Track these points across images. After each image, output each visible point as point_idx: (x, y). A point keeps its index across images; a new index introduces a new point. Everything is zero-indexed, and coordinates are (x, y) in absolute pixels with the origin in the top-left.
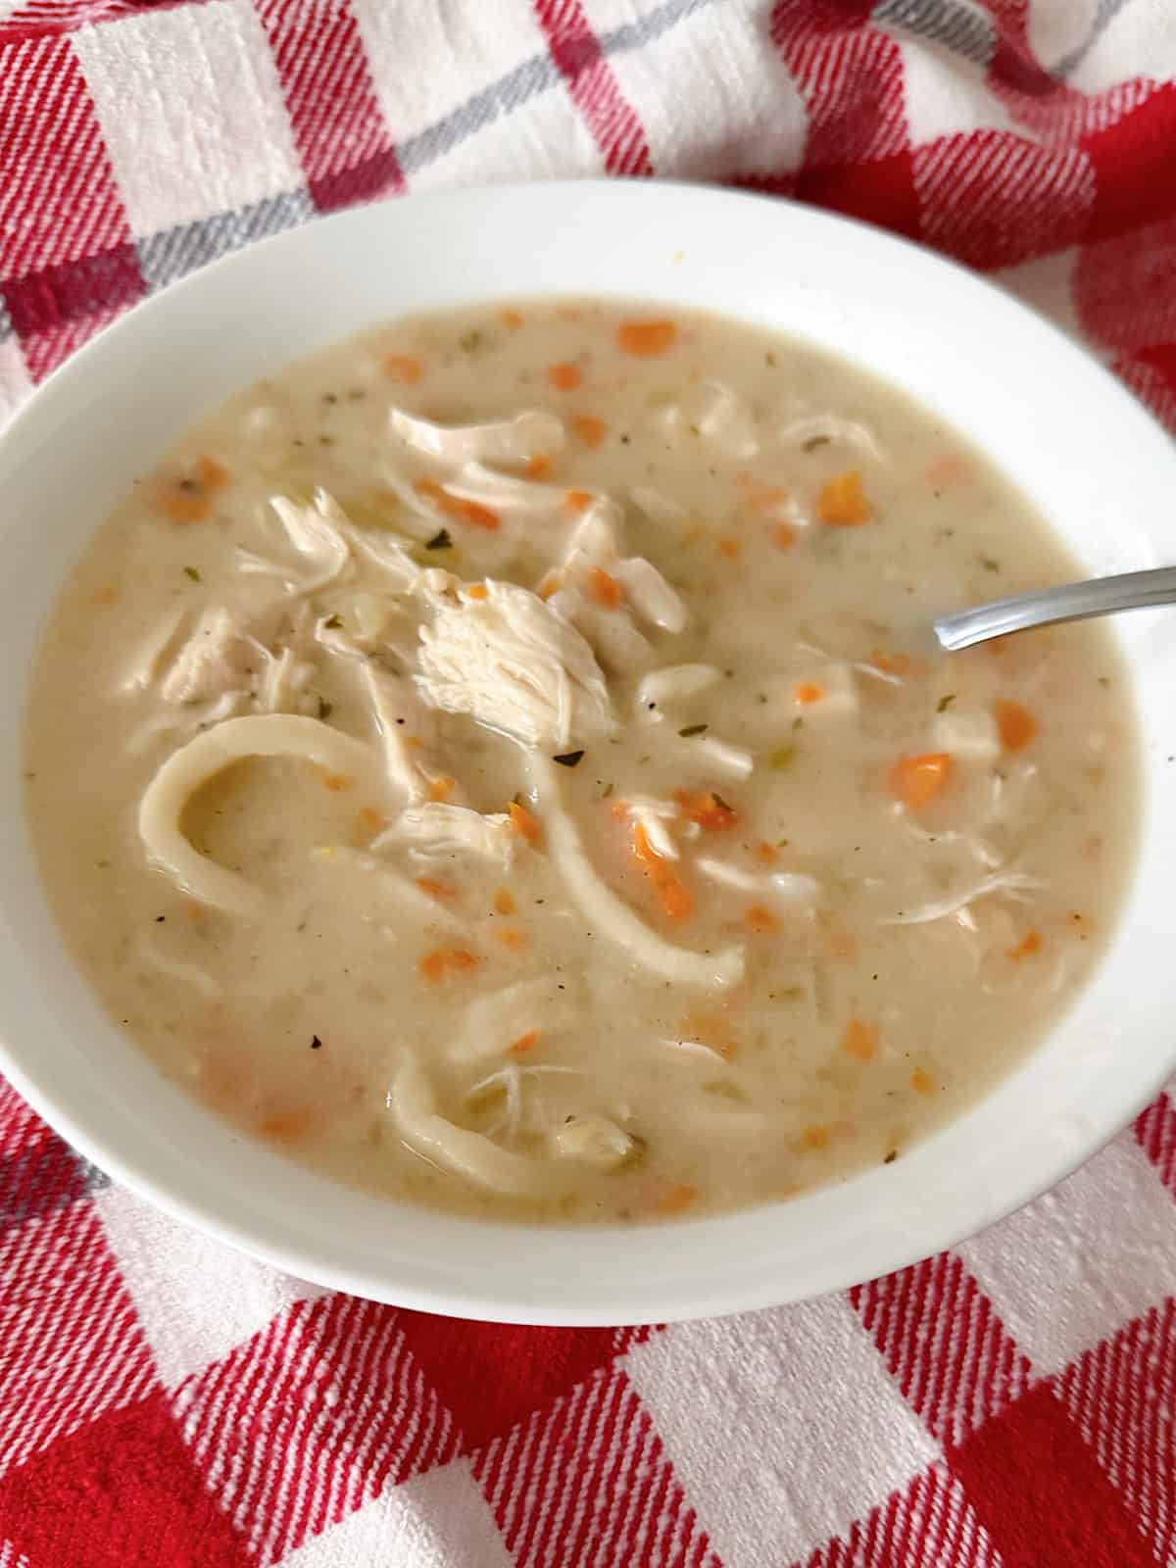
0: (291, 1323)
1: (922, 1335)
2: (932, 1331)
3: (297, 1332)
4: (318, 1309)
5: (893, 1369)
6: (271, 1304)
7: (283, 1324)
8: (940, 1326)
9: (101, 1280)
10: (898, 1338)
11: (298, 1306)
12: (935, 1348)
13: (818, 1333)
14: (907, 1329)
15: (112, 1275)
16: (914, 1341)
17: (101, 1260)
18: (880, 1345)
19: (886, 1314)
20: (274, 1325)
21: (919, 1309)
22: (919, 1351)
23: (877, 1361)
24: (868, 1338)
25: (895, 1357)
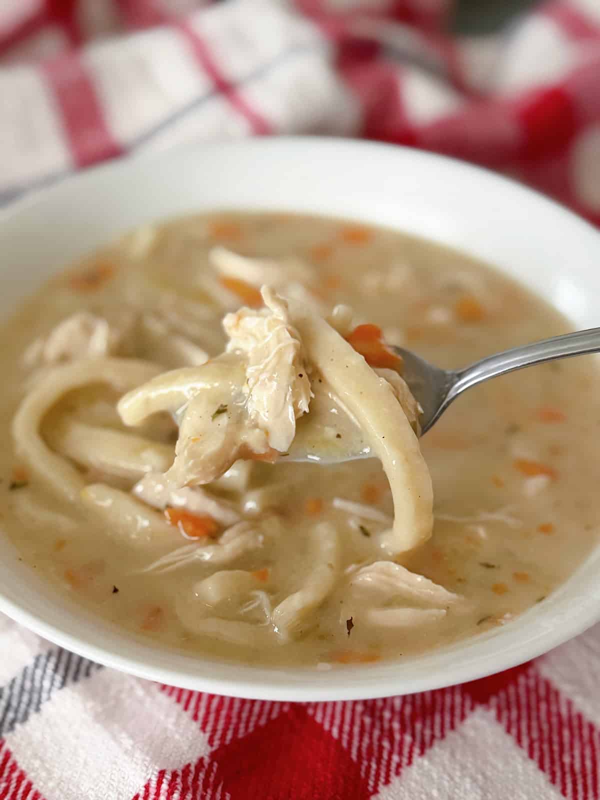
0: (160, 783)
1: (567, 759)
2: (572, 757)
3: (165, 786)
4: (174, 775)
5: (553, 781)
6: (144, 774)
7: (153, 784)
8: (577, 753)
10: (552, 762)
11: (162, 774)
12: (577, 766)
13: (500, 766)
14: (556, 756)
16: (562, 765)
18: (542, 767)
19: (541, 750)
20: (147, 787)
21: (561, 744)
22: (567, 769)
23: (542, 779)
24: (533, 765)
25: (553, 774)
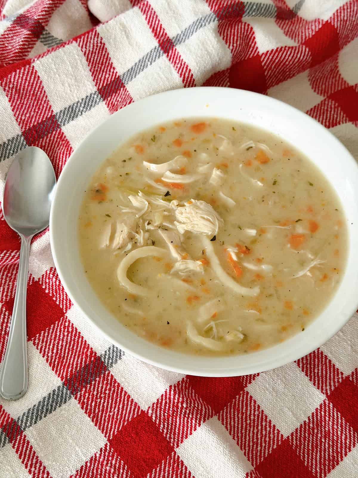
0: (170, 391)
1: (316, 371)
2: (318, 370)
3: (172, 392)
4: (175, 387)
5: (311, 380)
6: (164, 387)
7: (168, 391)
8: (320, 368)
9: (118, 390)
10: (311, 373)
11: (171, 387)
12: (320, 374)
13: (291, 375)
14: (312, 370)
15: (120, 388)
16: (314, 373)
17: (116, 385)
18: (307, 375)
19: (307, 367)
20: (166, 392)
21: (314, 365)
22: (316, 375)
23: (307, 379)
24: (303, 374)
25: (311, 377)
